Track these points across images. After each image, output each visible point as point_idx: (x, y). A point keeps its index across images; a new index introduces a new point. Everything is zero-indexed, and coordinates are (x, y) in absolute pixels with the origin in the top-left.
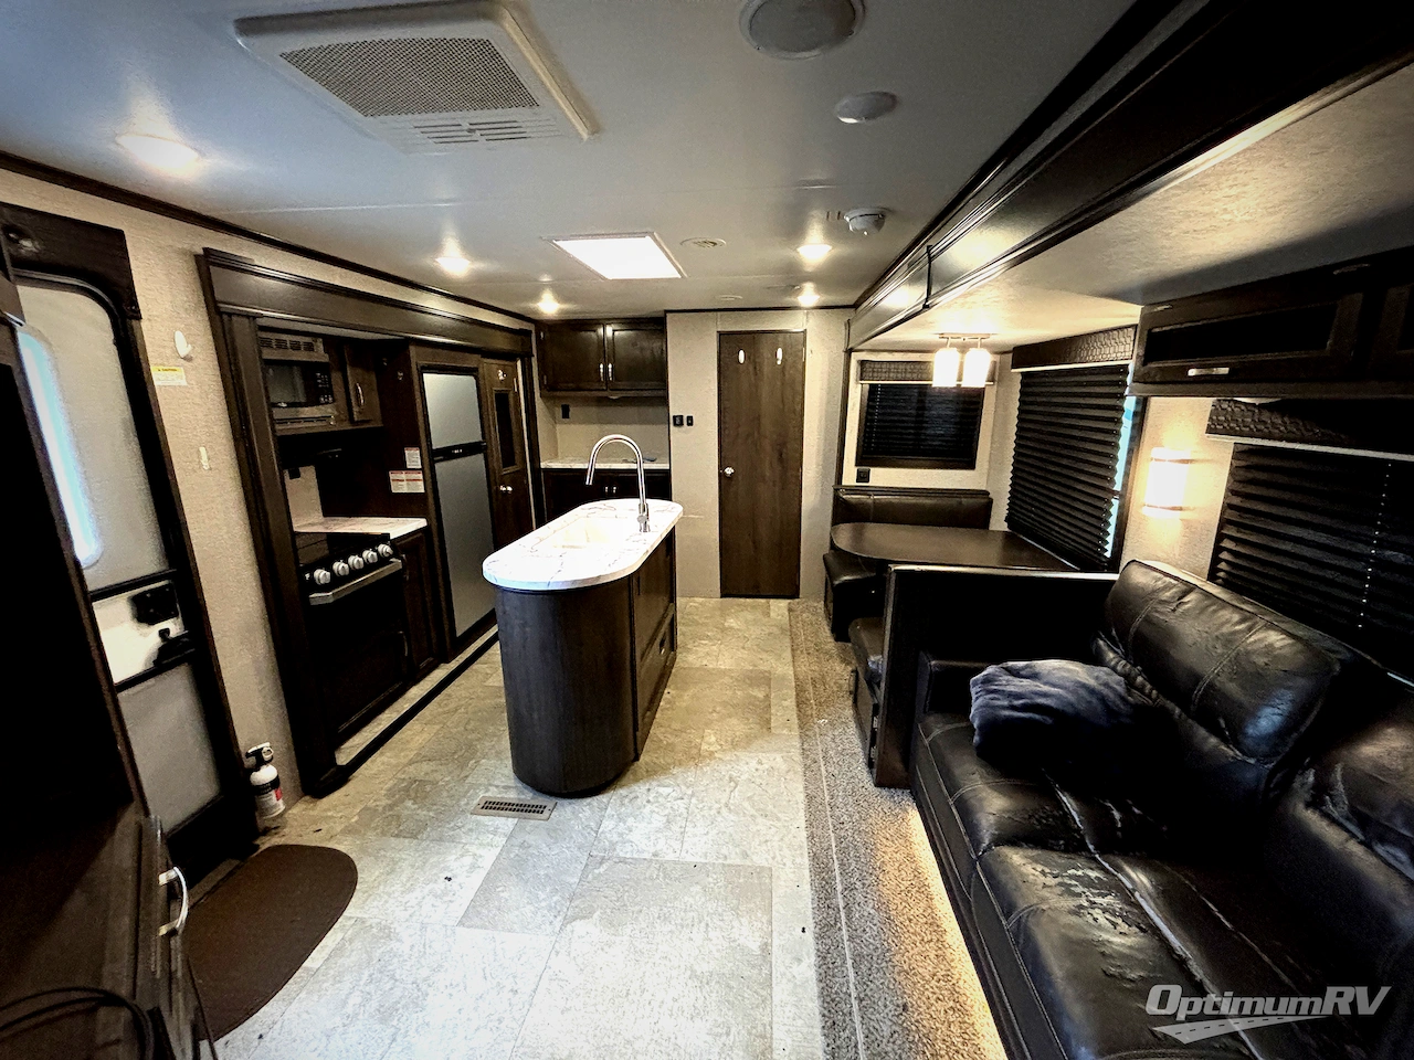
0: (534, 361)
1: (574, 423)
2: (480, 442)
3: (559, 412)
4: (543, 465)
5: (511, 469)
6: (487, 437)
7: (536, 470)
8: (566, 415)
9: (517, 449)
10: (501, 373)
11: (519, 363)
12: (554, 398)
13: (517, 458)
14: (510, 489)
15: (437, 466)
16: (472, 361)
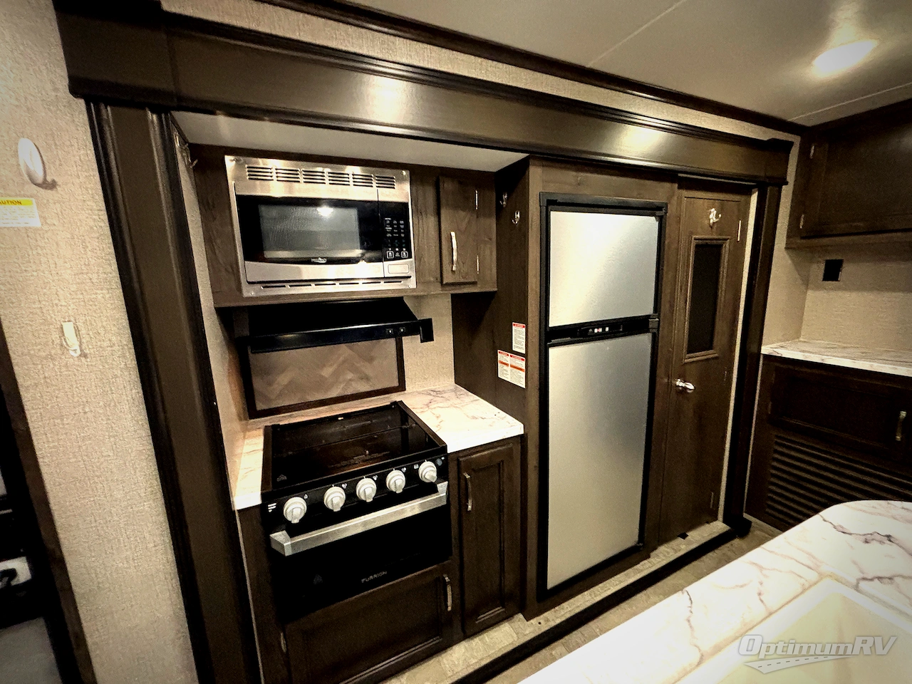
0: (787, 193)
1: (846, 288)
2: (648, 317)
3: (819, 269)
4: (766, 350)
5: (700, 356)
6: (665, 307)
7: (751, 355)
8: (832, 272)
9: (721, 326)
10: (714, 211)
11: (754, 199)
12: (812, 249)
13: (720, 339)
14: (690, 386)
15: (554, 353)
16: (659, 192)
